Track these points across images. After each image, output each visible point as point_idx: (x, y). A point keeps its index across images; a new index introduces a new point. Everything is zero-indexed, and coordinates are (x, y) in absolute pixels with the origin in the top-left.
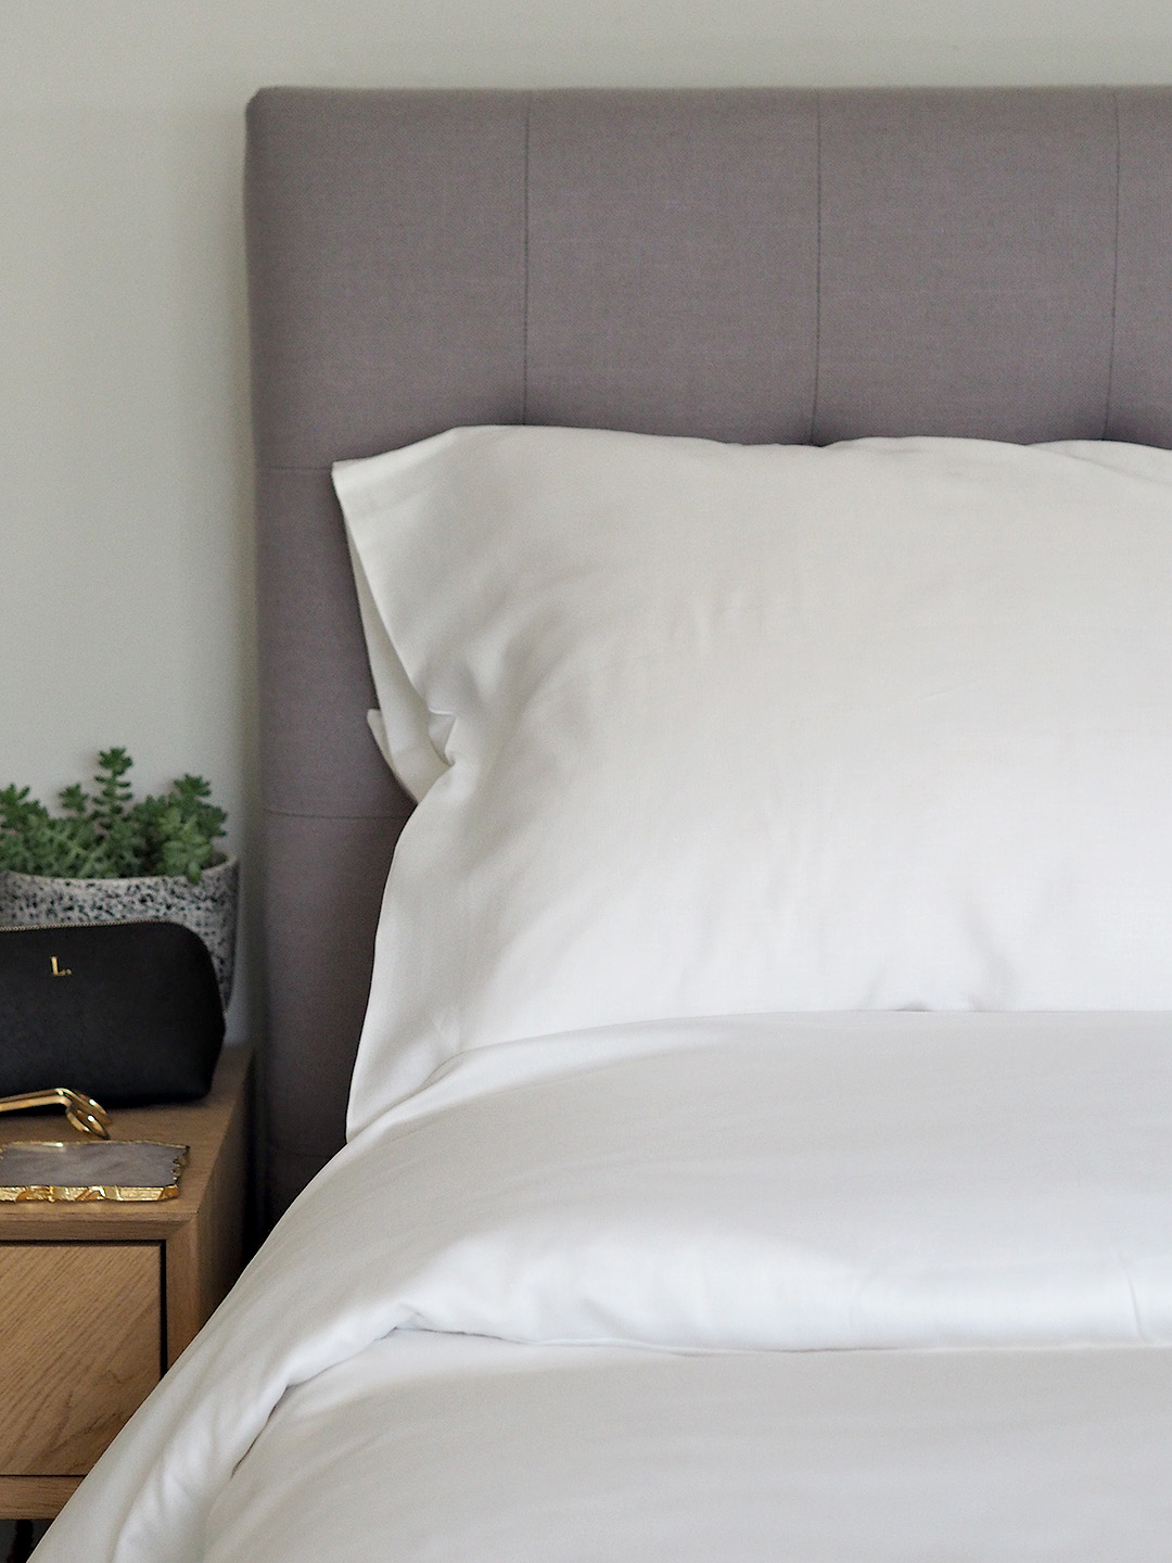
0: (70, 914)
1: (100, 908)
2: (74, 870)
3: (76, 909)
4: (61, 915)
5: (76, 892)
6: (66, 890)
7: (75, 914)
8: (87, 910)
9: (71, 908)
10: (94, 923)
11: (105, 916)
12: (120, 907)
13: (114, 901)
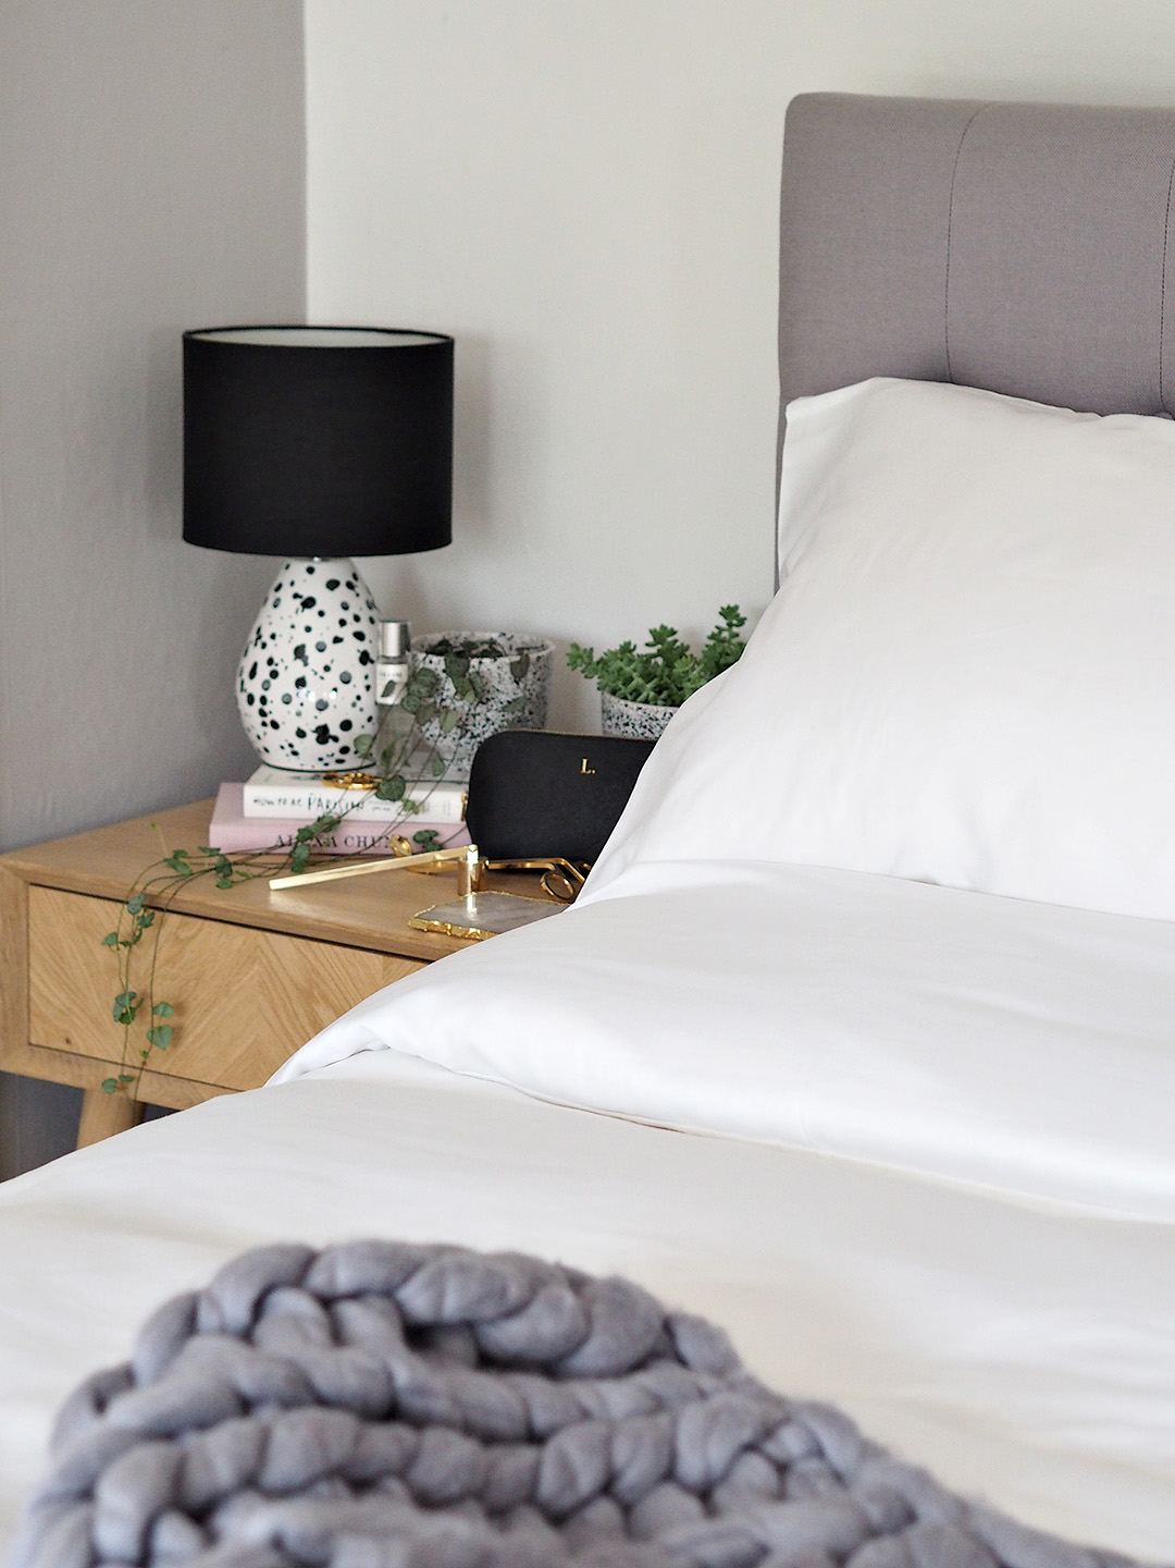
0: (627, 728)
1: (645, 727)
2: (635, 695)
3: (631, 726)
4: (623, 729)
5: (631, 712)
6: (625, 710)
7: (629, 729)
8: (637, 727)
9: (627, 724)
10: (641, 737)
11: (648, 734)
12: (658, 728)
13: (654, 723)
